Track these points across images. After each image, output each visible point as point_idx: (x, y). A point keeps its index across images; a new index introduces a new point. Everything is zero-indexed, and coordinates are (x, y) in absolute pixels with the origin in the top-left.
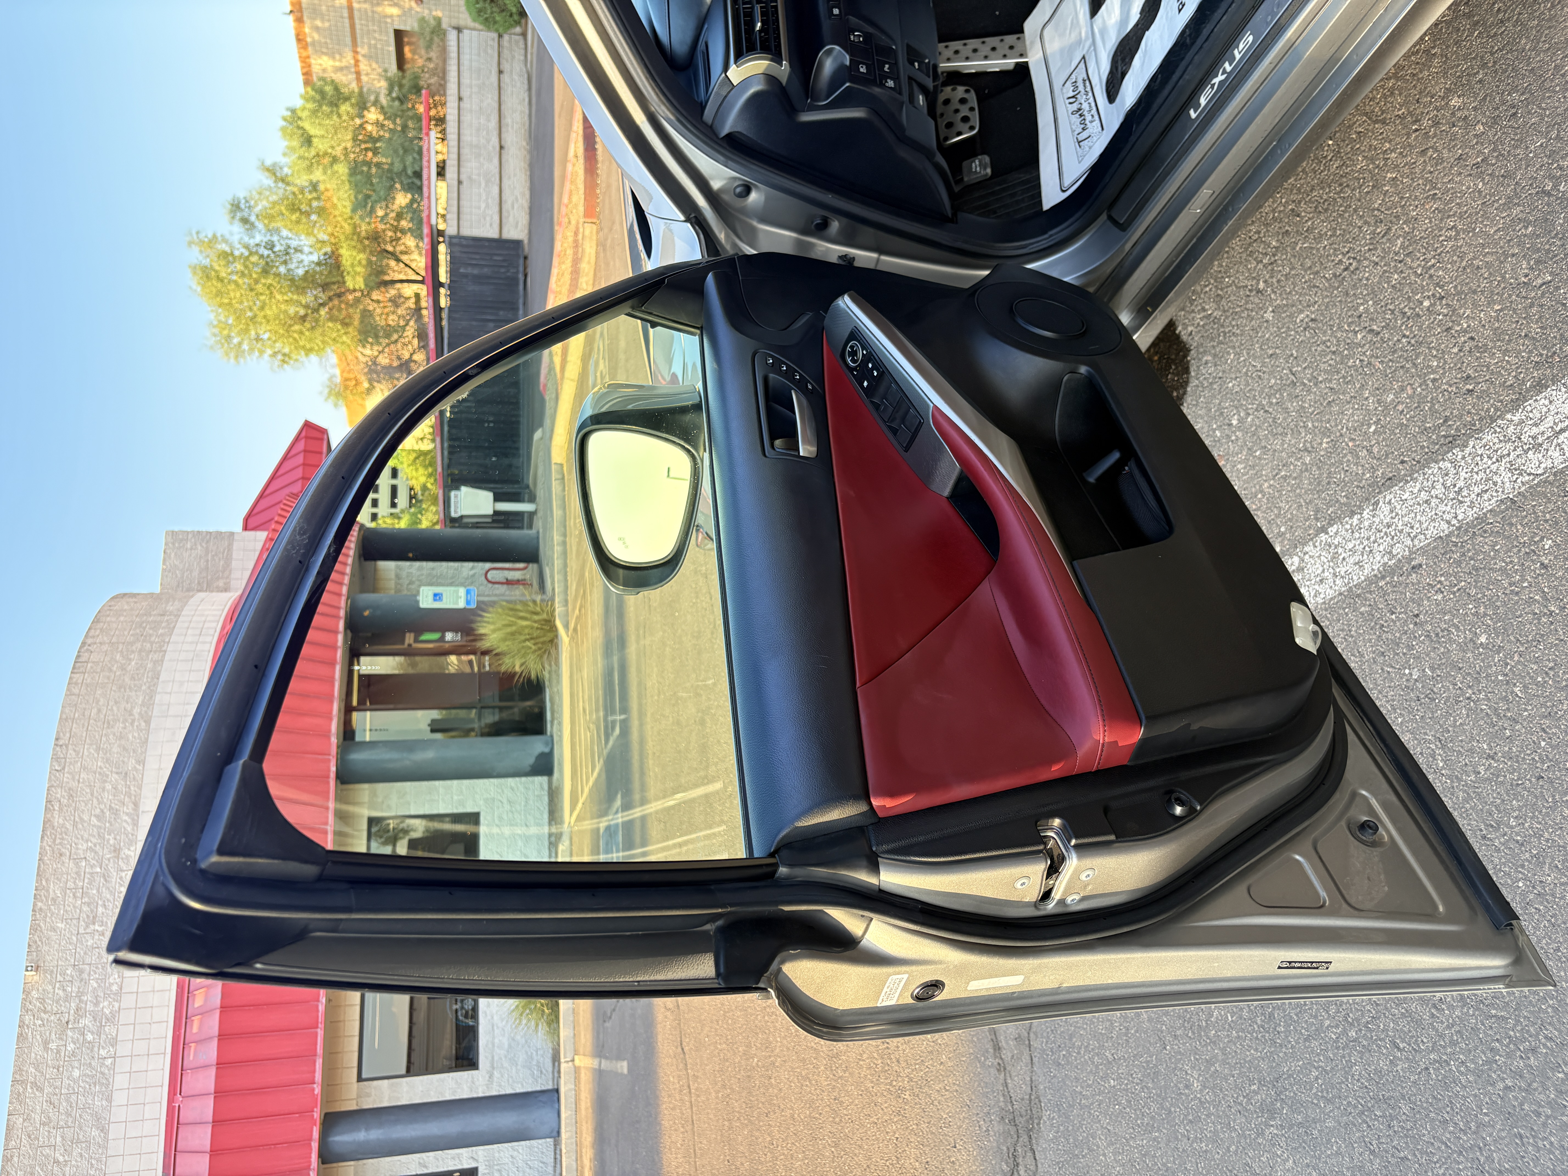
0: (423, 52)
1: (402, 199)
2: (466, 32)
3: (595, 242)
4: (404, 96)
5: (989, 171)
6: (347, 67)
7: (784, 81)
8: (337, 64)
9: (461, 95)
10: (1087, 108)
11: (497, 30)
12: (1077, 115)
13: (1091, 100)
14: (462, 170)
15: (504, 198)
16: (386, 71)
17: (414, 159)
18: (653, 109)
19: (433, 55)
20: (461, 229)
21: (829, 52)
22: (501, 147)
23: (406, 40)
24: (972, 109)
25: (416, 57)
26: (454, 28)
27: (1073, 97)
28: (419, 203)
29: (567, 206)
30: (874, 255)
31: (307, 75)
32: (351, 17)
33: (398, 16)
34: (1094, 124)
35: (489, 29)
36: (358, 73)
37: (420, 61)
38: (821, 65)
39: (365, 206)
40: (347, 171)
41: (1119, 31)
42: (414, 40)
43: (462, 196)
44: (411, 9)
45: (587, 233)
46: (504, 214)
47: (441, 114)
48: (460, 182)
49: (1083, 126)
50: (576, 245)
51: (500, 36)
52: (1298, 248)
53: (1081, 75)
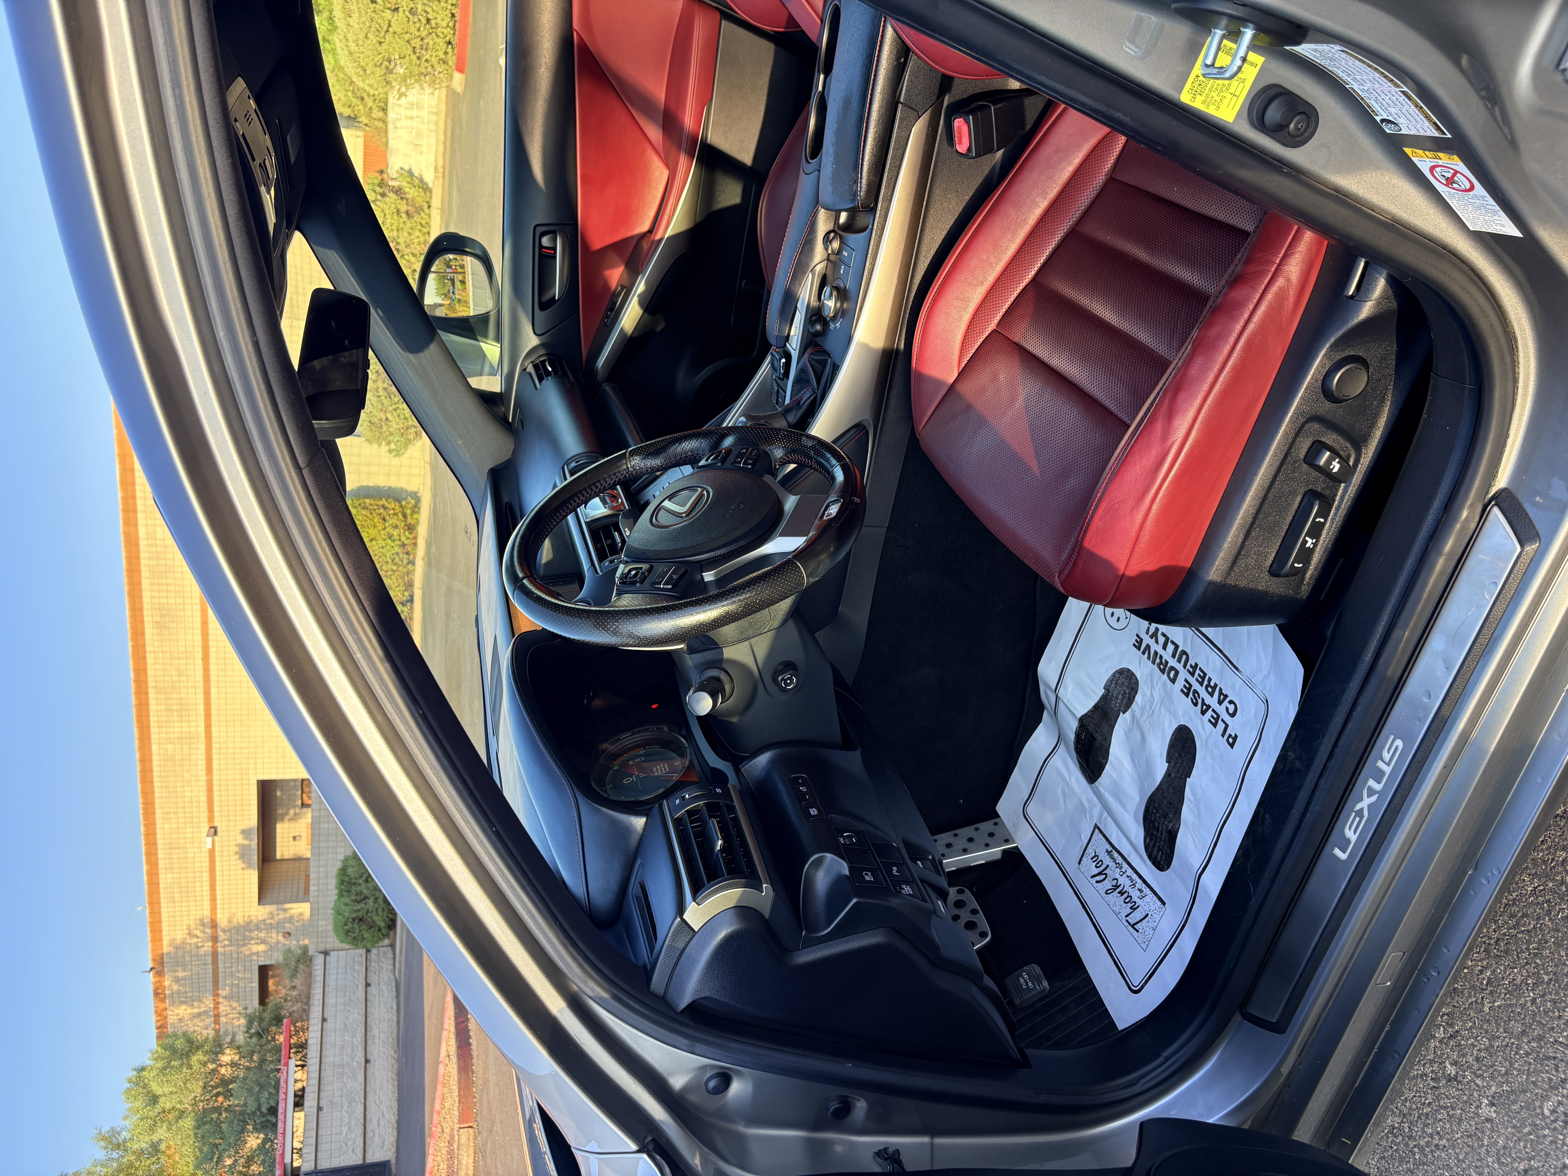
0: (287, 982)
1: (253, 1141)
2: (333, 954)
3: (472, 1150)
4: (263, 1030)
5: (1046, 984)
6: (205, 1012)
7: (767, 913)
8: (196, 1011)
9: (325, 1016)
10: (1128, 883)
11: (365, 947)
12: (1116, 893)
13: (1130, 872)
14: (322, 1094)
15: (368, 1118)
16: (246, 1008)
17: (270, 1093)
18: (575, 988)
19: (297, 982)
20: (319, 1162)
21: (818, 863)
22: (367, 1061)
23: (270, 973)
24: (974, 912)
25: (280, 988)
26: (321, 952)
27: (1100, 874)
28: (272, 1141)
29: (439, 1113)
30: (925, 1140)
31: (161, 1027)
32: (215, 963)
33: (264, 952)
34: (1147, 899)
35: (357, 947)
36: (217, 1016)
37: (284, 990)
38: (810, 882)
39: (212, 1159)
40: (193, 1123)
41: (1141, 788)
42: (278, 972)
43: (321, 1124)
44: (278, 942)
45: (463, 1140)
46: (369, 1134)
47: (303, 1039)
48: (319, 1109)
49: (1130, 905)
50: (451, 1156)
51: (368, 951)
52: (1486, 1009)
53: (1100, 846)
